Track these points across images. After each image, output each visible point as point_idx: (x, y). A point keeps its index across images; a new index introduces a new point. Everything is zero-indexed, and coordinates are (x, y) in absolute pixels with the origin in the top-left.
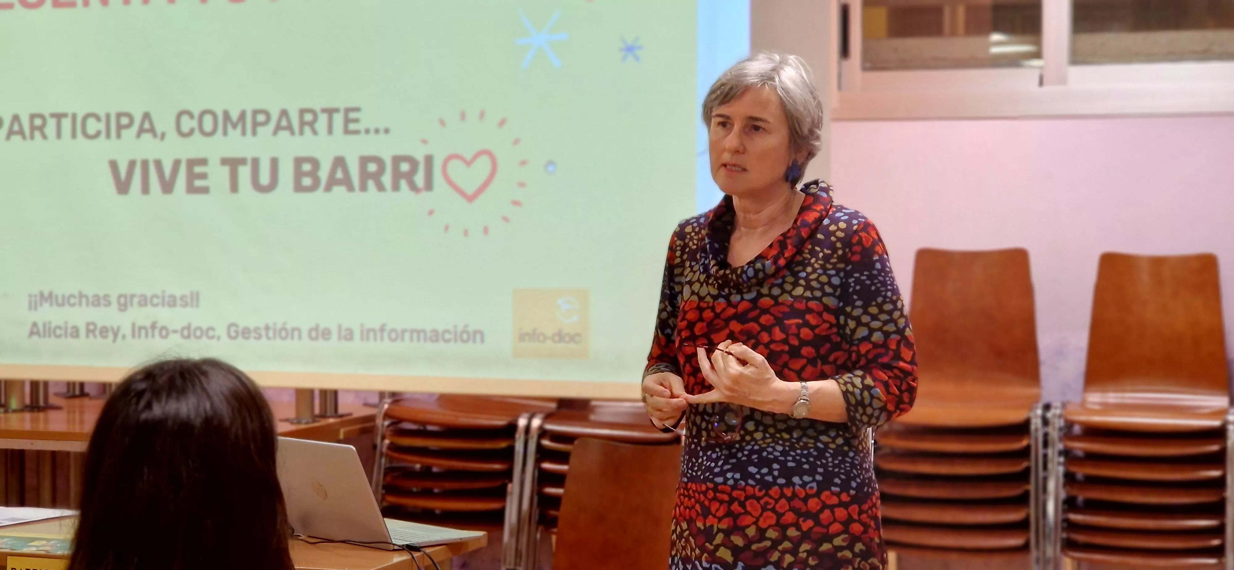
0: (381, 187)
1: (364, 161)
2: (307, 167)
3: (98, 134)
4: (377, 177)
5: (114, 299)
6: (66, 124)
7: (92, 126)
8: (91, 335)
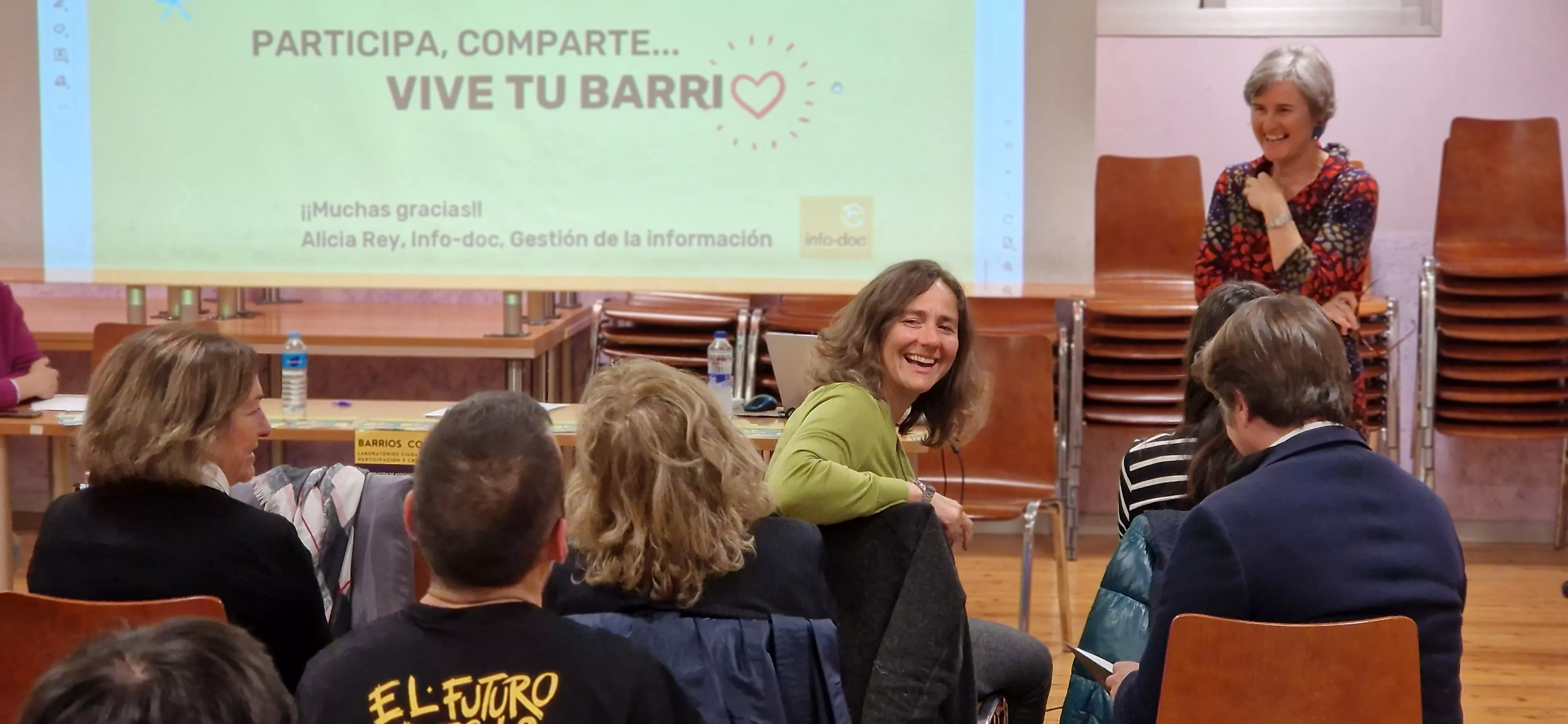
0: (669, 104)
1: (653, 80)
2: (594, 85)
3: (375, 51)
4: (666, 96)
5: (393, 210)
6: (342, 41)
7: (369, 43)
8: (368, 244)
